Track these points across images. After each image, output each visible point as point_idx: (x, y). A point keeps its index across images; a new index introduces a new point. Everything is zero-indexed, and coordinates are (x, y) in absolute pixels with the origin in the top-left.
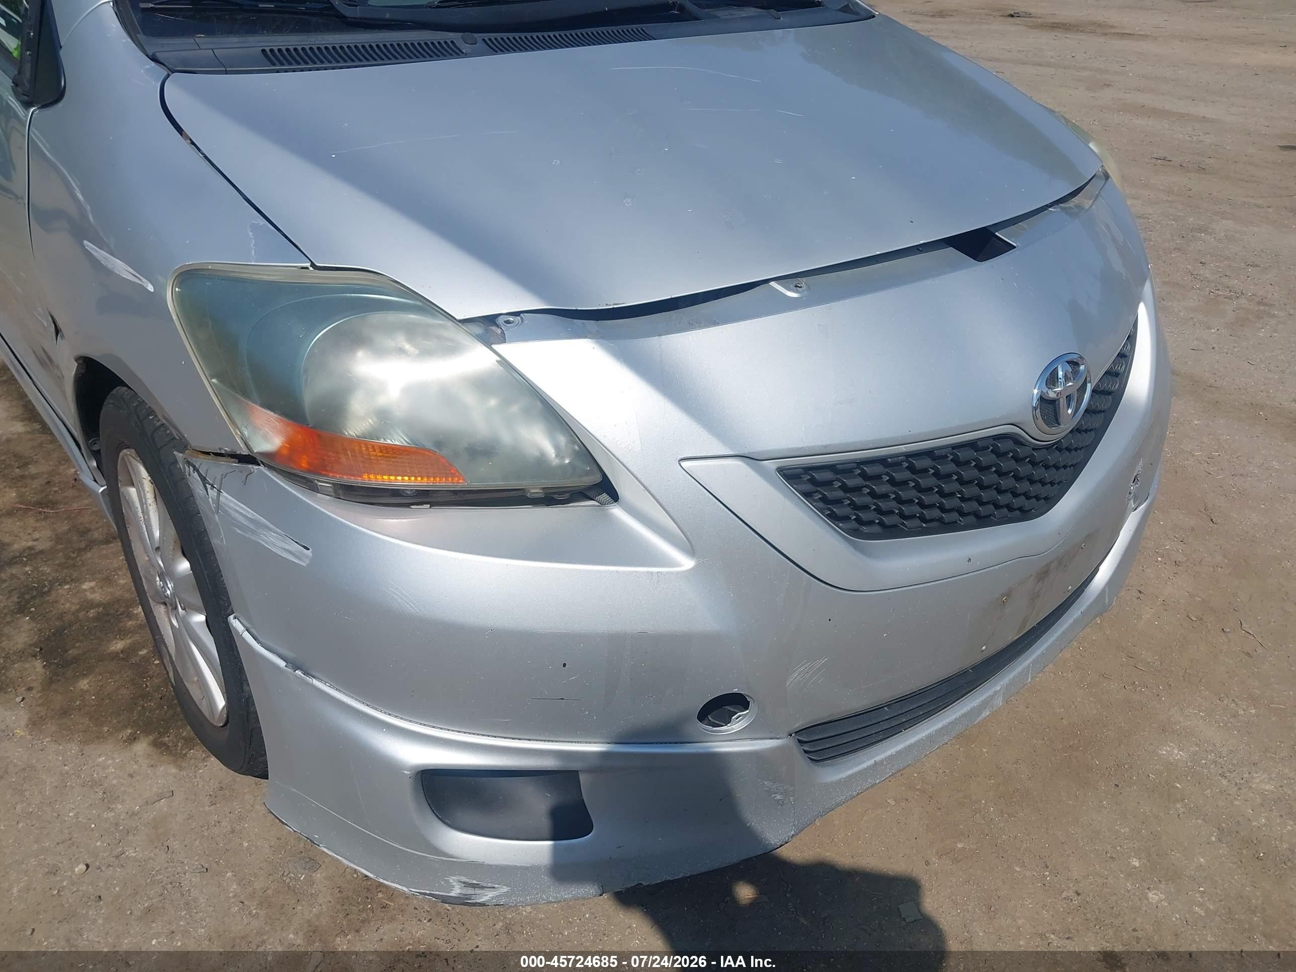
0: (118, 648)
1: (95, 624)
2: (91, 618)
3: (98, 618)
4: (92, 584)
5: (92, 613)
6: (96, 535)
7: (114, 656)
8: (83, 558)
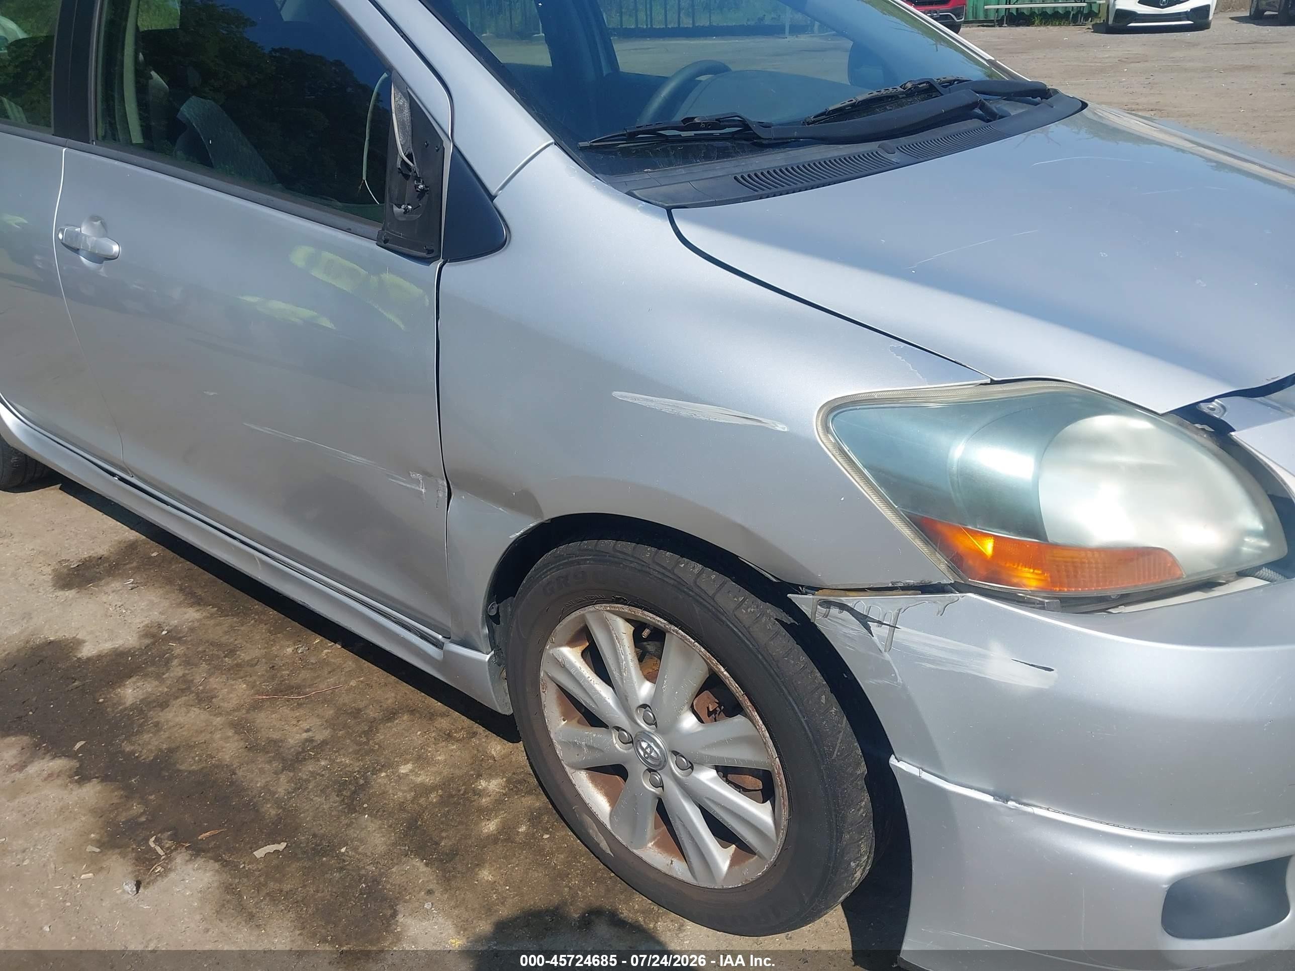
0: (491, 829)
1: (446, 809)
2: (436, 802)
3: (443, 802)
4: (410, 766)
5: (434, 797)
6: (372, 713)
7: (494, 839)
8: (377, 741)
